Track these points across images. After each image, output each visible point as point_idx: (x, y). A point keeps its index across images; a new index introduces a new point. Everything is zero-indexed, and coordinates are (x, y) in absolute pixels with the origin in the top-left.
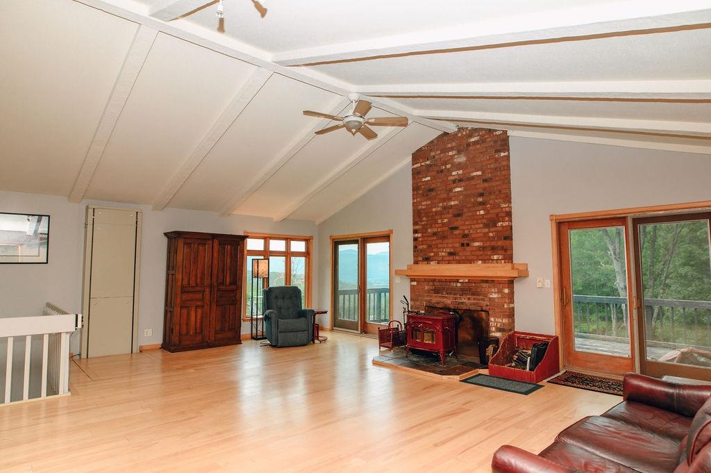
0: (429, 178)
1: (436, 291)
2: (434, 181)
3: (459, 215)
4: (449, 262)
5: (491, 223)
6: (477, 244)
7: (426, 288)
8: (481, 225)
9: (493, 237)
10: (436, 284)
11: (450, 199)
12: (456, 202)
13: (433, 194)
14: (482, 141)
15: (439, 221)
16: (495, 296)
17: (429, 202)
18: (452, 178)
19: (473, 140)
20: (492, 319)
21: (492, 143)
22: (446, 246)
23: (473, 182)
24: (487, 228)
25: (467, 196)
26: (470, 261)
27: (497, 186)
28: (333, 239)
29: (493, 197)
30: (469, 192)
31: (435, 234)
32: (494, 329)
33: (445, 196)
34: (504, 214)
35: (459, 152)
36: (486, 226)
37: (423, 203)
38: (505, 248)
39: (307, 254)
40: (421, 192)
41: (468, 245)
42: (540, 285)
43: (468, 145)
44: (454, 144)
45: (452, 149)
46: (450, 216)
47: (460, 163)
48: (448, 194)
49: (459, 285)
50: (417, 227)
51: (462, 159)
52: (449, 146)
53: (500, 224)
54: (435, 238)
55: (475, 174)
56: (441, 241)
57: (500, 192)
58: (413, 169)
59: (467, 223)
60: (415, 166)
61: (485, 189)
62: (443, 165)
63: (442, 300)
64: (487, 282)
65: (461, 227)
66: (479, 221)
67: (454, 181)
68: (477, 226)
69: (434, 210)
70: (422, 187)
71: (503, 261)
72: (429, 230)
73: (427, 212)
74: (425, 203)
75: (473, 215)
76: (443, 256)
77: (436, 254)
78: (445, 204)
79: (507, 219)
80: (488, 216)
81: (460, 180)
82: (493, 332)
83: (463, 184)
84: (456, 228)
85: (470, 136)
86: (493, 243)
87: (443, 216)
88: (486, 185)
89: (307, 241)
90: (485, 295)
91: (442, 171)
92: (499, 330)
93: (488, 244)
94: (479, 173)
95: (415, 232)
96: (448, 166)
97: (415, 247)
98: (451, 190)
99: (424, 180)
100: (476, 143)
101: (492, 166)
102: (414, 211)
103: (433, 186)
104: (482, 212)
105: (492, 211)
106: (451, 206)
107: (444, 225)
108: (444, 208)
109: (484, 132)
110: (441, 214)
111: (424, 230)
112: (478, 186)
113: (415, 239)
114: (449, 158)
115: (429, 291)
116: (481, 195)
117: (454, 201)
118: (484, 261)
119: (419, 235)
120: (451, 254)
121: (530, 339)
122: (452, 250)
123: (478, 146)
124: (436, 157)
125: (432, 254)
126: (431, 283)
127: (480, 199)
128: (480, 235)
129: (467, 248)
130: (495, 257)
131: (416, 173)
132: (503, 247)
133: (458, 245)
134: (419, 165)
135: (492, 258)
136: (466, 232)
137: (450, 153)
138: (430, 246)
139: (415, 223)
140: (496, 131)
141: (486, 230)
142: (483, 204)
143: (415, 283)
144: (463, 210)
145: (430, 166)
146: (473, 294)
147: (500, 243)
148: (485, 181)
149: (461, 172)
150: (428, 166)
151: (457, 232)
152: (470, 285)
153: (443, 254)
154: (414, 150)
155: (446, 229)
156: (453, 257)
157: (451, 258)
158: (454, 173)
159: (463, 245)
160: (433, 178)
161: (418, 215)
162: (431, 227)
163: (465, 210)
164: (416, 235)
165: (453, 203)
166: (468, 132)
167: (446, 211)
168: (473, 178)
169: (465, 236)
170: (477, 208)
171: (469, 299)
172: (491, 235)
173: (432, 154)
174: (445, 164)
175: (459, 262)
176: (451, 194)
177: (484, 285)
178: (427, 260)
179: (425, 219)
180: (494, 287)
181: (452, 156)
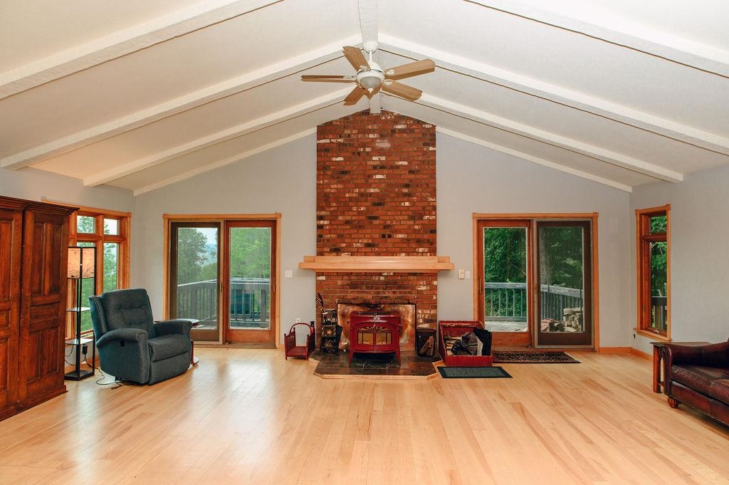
0: (340, 159)
1: (353, 286)
2: (348, 163)
3: (380, 204)
4: (366, 254)
5: (416, 216)
6: (400, 236)
7: (339, 283)
8: (406, 217)
9: (419, 230)
10: (353, 278)
11: (370, 186)
12: (377, 190)
13: (347, 177)
14: (409, 130)
15: (355, 209)
16: (423, 288)
17: (340, 186)
18: (372, 163)
19: (399, 127)
20: (420, 311)
21: (420, 135)
22: (362, 236)
23: (398, 172)
24: (412, 220)
25: (389, 185)
26: (393, 254)
27: (424, 179)
28: (169, 220)
29: (419, 190)
30: (392, 181)
31: (347, 222)
32: (421, 321)
33: (363, 181)
34: (431, 208)
35: (382, 137)
36: (412, 218)
37: (333, 186)
38: (431, 241)
39: (121, 239)
40: (329, 173)
41: (390, 236)
42: (462, 276)
43: (394, 131)
44: (375, 127)
45: (373, 131)
46: (369, 204)
47: (382, 149)
48: (367, 181)
49: (382, 278)
50: (323, 213)
51: (385, 144)
52: (370, 127)
53: (426, 217)
54: (348, 227)
55: (400, 163)
56: (356, 231)
57: (427, 185)
58: (318, 145)
59: (389, 213)
60: (322, 141)
61: (411, 180)
62: (361, 147)
63: (360, 295)
64: (415, 274)
65: (381, 218)
66: (404, 213)
67: (375, 167)
68: (401, 218)
69: (347, 195)
70: (332, 167)
71: (429, 254)
72: (340, 218)
73: (338, 197)
74: (335, 186)
75: (397, 206)
76: (358, 248)
77: (350, 245)
78: (363, 190)
79: (434, 213)
80: (414, 208)
81: (382, 167)
82: (422, 324)
83: (385, 171)
84: (376, 218)
85: (397, 123)
86: (419, 236)
87: (359, 203)
88: (412, 176)
89: (122, 219)
90: (413, 288)
91: (359, 154)
92: (426, 321)
93: (413, 236)
94: (405, 163)
95: (320, 218)
96: (368, 150)
97: (319, 237)
98: (370, 176)
99: (334, 159)
100: (401, 131)
101: (420, 158)
102: (318, 194)
103: (347, 168)
104: (407, 204)
105: (418, 204)
106: (371, 194)
107: (360, 213)
108: (362, 195)
109: (411, 122)
110: (356, 201)
111: (333, 217)
112: (403, 177)
113: (320, 227)
114: (368, 140)
115: (343, 286)
116: (407, 186)
117: (374, 188)
118: (408, 254)
119: (326, 222)
120: (368, 245)
121: (456, 327)
122: (370, 241)
123: (405, 135)
124: (353, 137)
125: (344, 245)
126: (346, 278)
127: (406, 190)
128: (405, 227)
129: (389, 240)
130: (421, 250)
131: (321, 150)
132: (429, 240)
133: (377, 236)
134: (328, 141)
135: (417, 250)
136: (388, 223)
137: (371, 136)
138: (340, 236)
139: (319, 208)
140: (425, 123)
141: (412, 222)
142: (409, 195)
143: (323, 278)
144: (384, 199)
145: (344, 144)
146: (399, 288)
147: (426, 236)
148: (411, 172)
149: (383, 158)
150: (339, 144)
151: (376, 222)
152: (396, 278)
153: (358, 245)
154: (321, 123)
155: (361, 218)
156: (371, 248)
157: (369, 249)
158: (374, 158)
159: (384, 236)
160: (347, 159)
161: (323, 200)
162: (343, 214)
163: (388, 200)
164: (322, 222)
165: (372, 191)
166: (393, 117)
167: (363, 199)
168: (398, 167)
169: (386, 227)
170: (402, 199)
171: (394, 293)
172: (416, 227)
173: (347, 132)
174: (364, 146)
175: (378, 254)
176: (370, 181)
177: (412, 278)
178: (337, 251)
179: (334, 204)
180: (422, 280)
181: (373, 140)
